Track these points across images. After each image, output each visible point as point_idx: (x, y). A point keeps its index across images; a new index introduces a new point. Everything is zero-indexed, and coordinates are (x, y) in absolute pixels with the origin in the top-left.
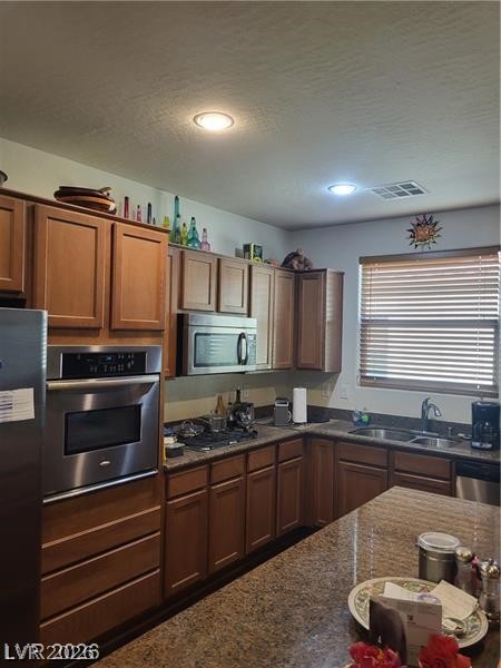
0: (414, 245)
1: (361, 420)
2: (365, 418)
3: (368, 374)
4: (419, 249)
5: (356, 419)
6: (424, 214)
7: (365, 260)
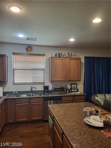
0: (27, 51)
1: (15, 93)
2: (17, 93)
3: (15, 82)
4: (28, 53)
5: (14, 93)
6: (29, 45)
7: (13, 53)
